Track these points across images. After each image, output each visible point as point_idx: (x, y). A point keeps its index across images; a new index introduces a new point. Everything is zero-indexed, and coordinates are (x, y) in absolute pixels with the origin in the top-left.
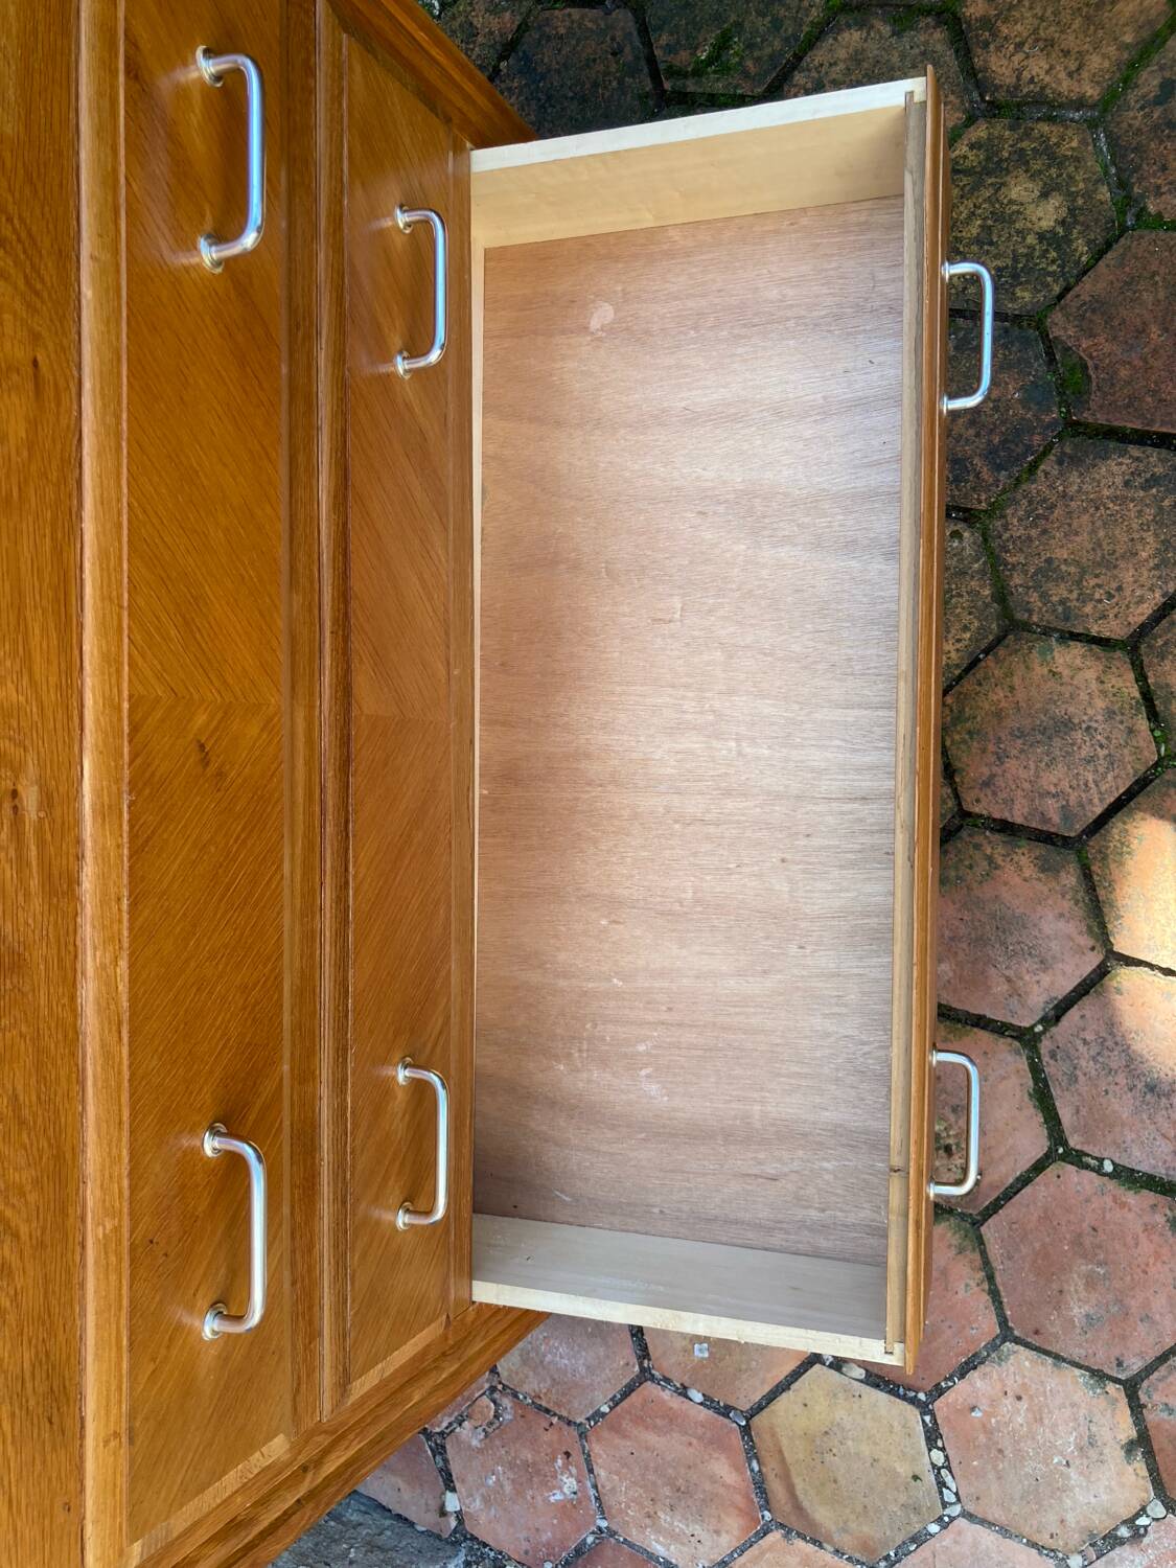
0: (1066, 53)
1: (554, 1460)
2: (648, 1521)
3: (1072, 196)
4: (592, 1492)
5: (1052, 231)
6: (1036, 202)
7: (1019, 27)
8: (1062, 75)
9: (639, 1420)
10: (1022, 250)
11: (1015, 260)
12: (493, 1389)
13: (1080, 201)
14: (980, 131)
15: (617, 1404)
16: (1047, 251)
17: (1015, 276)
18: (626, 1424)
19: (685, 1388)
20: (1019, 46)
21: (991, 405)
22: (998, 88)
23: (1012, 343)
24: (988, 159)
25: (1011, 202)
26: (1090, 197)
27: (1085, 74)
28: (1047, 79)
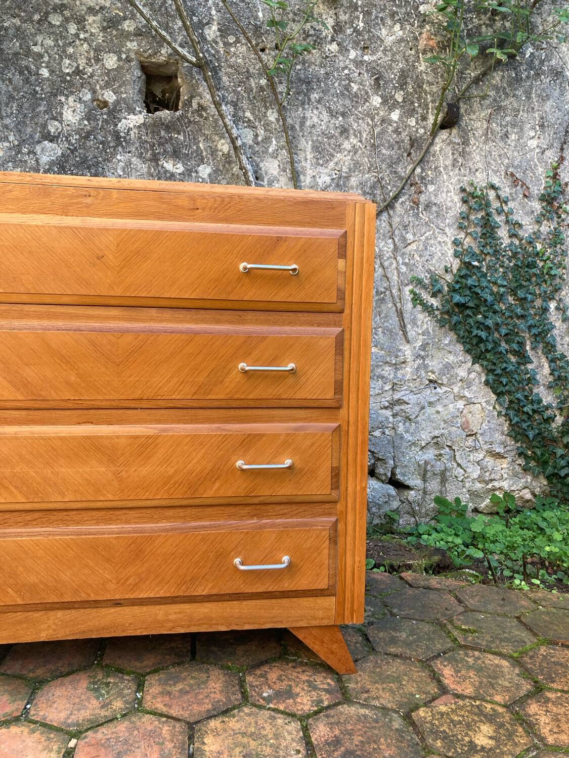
0: (558, 726)
3: (498, 747)
5: (476, 746)
6: (485, 736)
7: (555, 709)
8: (548, 728)
10: (459, 737)
11: (453, 736)
13: (498, 751)
14: (501, 710)
16: (466, 746)
17: (445, 738)
20: (547, 711)
21: (376, 747)
22: (524, 710)
23: (412, 747)
24: (491, 715)
25: (479, 728)
26: (503, 754)
27: (555, 736)
28: (542, 724)
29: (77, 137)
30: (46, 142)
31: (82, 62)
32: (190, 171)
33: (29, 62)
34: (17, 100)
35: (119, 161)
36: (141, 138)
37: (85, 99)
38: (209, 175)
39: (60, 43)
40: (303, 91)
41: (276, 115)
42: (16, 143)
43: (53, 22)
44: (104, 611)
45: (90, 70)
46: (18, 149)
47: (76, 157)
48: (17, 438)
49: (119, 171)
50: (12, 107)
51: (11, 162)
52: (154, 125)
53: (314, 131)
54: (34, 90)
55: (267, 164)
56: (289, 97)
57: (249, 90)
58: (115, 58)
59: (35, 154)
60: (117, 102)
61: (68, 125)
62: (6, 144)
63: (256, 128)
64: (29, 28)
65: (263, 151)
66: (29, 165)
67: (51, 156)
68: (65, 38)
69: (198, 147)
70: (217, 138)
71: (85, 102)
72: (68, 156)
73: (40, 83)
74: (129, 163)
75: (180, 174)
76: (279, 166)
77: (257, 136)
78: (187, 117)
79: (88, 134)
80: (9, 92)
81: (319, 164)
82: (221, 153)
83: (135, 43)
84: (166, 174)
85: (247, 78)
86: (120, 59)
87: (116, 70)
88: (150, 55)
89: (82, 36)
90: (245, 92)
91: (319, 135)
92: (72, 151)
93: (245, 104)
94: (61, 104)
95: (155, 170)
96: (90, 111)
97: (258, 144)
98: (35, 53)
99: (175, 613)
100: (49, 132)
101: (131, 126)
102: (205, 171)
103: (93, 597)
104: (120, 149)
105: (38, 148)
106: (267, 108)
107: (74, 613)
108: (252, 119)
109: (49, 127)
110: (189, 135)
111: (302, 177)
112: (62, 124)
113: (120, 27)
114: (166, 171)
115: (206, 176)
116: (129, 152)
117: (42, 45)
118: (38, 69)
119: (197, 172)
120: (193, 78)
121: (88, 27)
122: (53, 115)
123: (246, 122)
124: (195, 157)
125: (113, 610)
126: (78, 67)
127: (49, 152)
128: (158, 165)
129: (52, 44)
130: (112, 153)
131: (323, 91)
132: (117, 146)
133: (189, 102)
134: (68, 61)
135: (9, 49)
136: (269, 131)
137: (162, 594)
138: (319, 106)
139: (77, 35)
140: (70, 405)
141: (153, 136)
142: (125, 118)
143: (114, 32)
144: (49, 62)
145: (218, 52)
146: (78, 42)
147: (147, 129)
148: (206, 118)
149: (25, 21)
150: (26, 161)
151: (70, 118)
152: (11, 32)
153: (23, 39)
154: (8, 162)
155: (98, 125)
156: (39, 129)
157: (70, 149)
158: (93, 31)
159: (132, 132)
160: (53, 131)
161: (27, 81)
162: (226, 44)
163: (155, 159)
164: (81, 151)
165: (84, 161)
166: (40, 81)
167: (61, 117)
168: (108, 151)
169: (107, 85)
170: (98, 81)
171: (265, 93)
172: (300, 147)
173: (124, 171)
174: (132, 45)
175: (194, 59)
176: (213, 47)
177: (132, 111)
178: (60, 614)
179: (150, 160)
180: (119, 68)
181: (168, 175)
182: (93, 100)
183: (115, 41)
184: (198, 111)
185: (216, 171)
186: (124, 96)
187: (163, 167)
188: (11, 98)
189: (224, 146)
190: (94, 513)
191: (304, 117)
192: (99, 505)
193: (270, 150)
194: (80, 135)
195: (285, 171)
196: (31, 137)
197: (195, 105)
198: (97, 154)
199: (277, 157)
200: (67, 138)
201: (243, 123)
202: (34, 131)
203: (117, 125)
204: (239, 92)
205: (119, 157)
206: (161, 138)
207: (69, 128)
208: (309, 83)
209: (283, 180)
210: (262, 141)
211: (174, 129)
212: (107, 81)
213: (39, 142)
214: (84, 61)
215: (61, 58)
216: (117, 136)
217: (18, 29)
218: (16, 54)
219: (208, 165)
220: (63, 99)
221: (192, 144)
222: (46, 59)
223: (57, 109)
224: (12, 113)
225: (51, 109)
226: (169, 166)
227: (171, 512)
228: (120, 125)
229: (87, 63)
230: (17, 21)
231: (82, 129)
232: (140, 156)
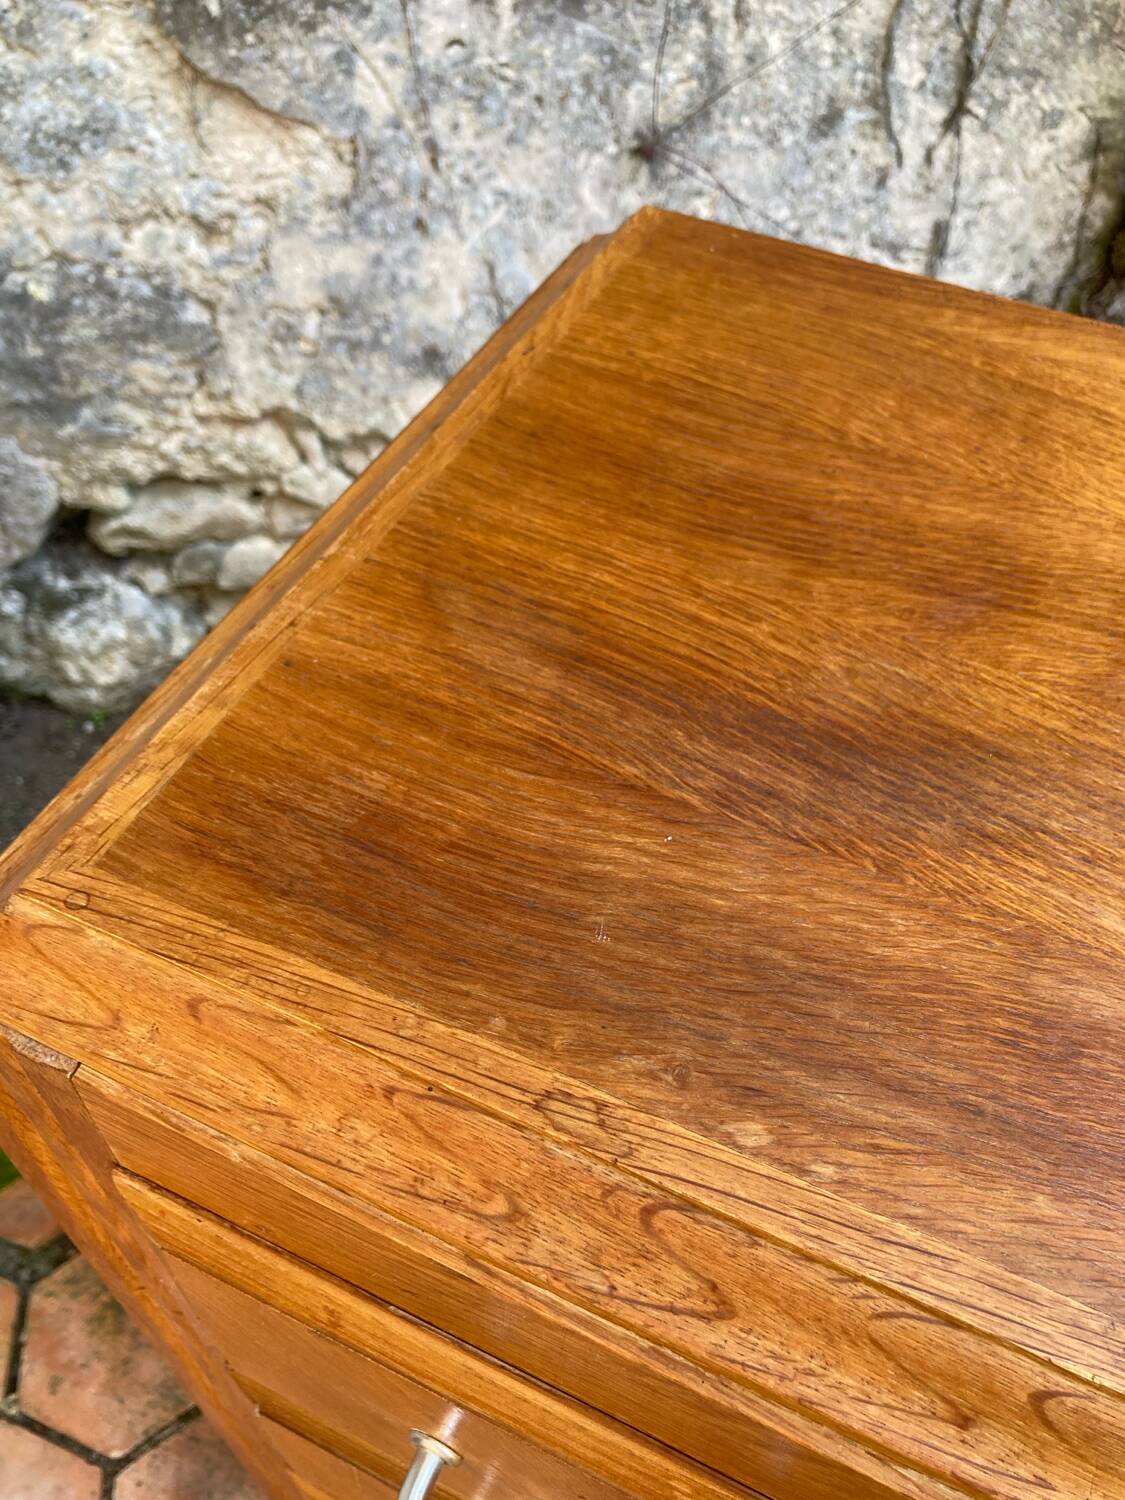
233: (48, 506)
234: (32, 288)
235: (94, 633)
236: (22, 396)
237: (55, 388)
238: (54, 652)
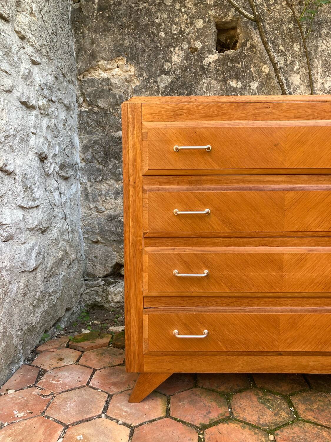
1: (29, 410)
2: (8, 435)
4: (17, 421)
9: (48, 427)
12: (53, 394)
15: (54, 421)
18: (46, 424)
19: (63, 438)
29: (180, 71)
30: (163, 75)
31: (183, 26)
32: (245, 86)
33: (154, 29)
34: (147, 52)
35: (204, 83)
36: (216, 68)
37: (184, 48)
38: (257, 88)
39: (171, 16)
40: (316, 29)
41: (299, 46)
42: (147, 77)
43: (167, 4)
44: (270, 358)
45: (188, 30)
46: (148, 80)
47: (179, 82)
48: (225, 254)
49: (203, 89)
50: (145, 57)
51: (144, 88)
52: (224, 60)
53: (323, 54)
54: (157, 45)
55: (293, 78)
56: (307, 34)
57: (282, 32)
58: (202, 22)
59: (157, 82)
60: (203, 48)
61: (175, 64)
62: (141, 78)
63: (286, 55)
64: (153, 8)
65: (290, 70)
66: (154, 89)
67: (165, 83)
68: (174, 12)
69: (250, 71)
70: (262, 64)
71: (184, 50)
72: (175, 82)
73: (160, 41)
74: (209, 84)
75: (239, 88)
76: (300, 78)
77: (286, 61)
78: (244, 53)
79: (187, 68)
80: (143, 48)
81: (325, 75)
82: (264, 74)
83: (213, 11)
84: (231, 89)
85: (281, 25)
86: (205, 22)
87: (202, 28)
88: (222, 17)
89: (183, 10)
90: (279, 33)
91: (326, 57)
92: (177, 79)
93: (279, 41)
94: (171, 52)
95: (224, 87)
96: (187, 55)
97: (287, 66)
98: (157, 23)
99: (313, 361)
100: (165, 69)
101: (211, 61)
102: (254, 85)
103: (266, 350)
104: (204, 76)
105: (159, 79)
106: (293, 42)
107: (253, 358)
108: (284, 50)
109: (165, 66)
110: (245, 64)
111: (315, 85)
112: (171, 64)
113: (205, 2)
114: (231, 87)
115: (255, 88)
116: (210, 77)
117: (161, 18)
118: (159, 33)
119: (249, 86)
120: (248, 28)
121: (186, 4)
122: (166, 59)
123: (280, 53)
124: (248, 77)
125: (276, 357)
126: (181, 29)
127: (164, 81)
128: (226, 84)
129: (167, 17)
130: (199, 78)
131: (329, 28)
132: (203, 74)
133: (245, 43)
134: (175, 27)
135: (143, 22)
136: (295, 57)
137: (306, 350)
138: (327, 38)
139: (180, 10)
140: (256, 235)
141: (223, 66)
142: (207, 57)
143: (202, 6)
144: (165, 28)
145: (263, 10)
146: (181, 14)
147: (220, 63)
148: (256, 53)
149: (151, 5)
150: (152, 87)
151: (176, 60)
152: (144, 12)
153: (150, 15)
154: (143, 89)
155: (192, 62)
156: (159, 68)
157: (176, 78)
158: (190, 6)
159: (211, 65)
160: (166, 68)
161: (153, 41)
162: (269, 5)
163: (225, 80)
164: (182, 79)
165: (184, 84)
166: (160, 39)
167: (171, 60)
168: (197, 77)
169: (197, 38)
170: (192, 37)
171: (292, 33)
172: (314, 65)
173: (206, 88)
174: (212, 12)
175: (252, 17)
176: (260, 8)
177: (211, 52)
178: (245, 358)
179: (222, 81)
180: (205, 27)
181: (232, 89)
182: (189, 48)
183: (202, 11)
184: (250, 49)
185: (261, 85)
186: (207, 44)
187: (229, 85)
188: (144, 51)
189: (266, 69)
190: (267, 300)
191: (317, 46)
192: (271, 295)
193: (295, 69)
194: (182, 70)
195: (304, 81)
196: (155, 73)
197: (248, 45)
198: (191, 80)
199: (299, 73)
200: (174, 72)
201: (278, 53)
202: (156, 70)
203: (203, 61)
204: (276, 34)
205: (204, 81)
206: (228, 67)
207: (175, 66)
208: (321, 24)
209: (303, 87)
210: (290, 63)
211: (236, 61)
212: (197, 36)
213: (159, 76)
214: (184, 25)
215: (171, 25)
216: (202, 68)
217: (147, 10)
218: (147, 25)
219: (256, 81)
220: (172, 49)
221: (247, 69)
222: (163, 26)
223: (169, 55)
224: (144, 60)
225: (165, 56)
226: (233, 84)
227: (312, 301)
228: (204, 61)
229: (186, 27)
230: (146, 5)
231: (183, 66)
232: (216, 79)
233: (114, 263)
234: (122, 219)
235: (116, 289)
236: (115, 239)
237: (121, 237)
238: (108, 293)
